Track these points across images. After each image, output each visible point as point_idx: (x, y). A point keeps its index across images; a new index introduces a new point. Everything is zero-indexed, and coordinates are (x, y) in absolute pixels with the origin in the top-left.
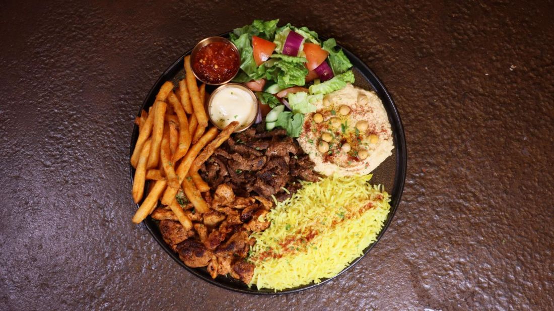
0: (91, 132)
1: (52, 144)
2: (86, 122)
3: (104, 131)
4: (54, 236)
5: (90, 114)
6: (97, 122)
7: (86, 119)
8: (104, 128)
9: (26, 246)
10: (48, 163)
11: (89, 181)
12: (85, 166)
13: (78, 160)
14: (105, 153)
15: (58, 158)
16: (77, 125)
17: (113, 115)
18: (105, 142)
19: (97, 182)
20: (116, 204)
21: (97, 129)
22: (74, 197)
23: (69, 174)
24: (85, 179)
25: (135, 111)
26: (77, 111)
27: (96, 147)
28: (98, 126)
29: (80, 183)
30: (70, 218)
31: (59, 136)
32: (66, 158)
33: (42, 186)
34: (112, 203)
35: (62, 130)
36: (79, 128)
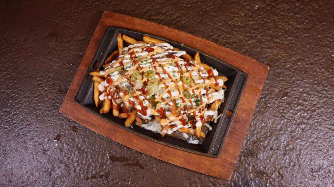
0: (26, 103)
1: (6, 116)
2: (21, 98)
3: (33, 101)
4: (18, 166)
5: (23, 93)
6: (28, 97)
7: (21, 97)
8: (33, 99)
9: (4, 175)
10: (6, 126)
11: (31, 131)
12: (27, 123)
13: (22, 121)
14: (36, 113)
15: (11, 122)
16: (17, 101)
17: (36, 90)
18: (35, 107)
19: (35, 130)
20: (48, 140)
21: (29, 101)
22: (25, 142)
23: (19, 130)
24: (28, 131)
25: (48, 85)
26: (16, 93)
27: (30, 111)
28: (29, 99)
29: (26, 133)
30: (25, 154)
31: (9, 110)
32: (16, 121)
33: (5, 140)
34: (46, 140)
35: (10, 106)
36: (19, 102)
